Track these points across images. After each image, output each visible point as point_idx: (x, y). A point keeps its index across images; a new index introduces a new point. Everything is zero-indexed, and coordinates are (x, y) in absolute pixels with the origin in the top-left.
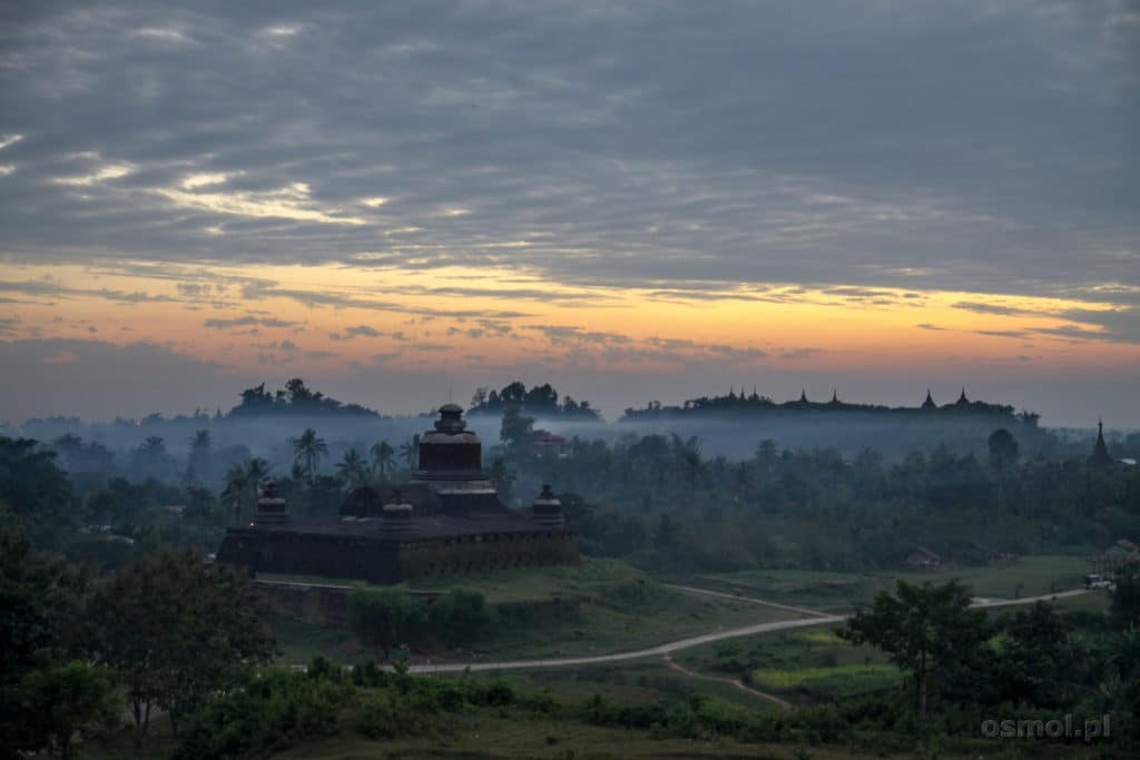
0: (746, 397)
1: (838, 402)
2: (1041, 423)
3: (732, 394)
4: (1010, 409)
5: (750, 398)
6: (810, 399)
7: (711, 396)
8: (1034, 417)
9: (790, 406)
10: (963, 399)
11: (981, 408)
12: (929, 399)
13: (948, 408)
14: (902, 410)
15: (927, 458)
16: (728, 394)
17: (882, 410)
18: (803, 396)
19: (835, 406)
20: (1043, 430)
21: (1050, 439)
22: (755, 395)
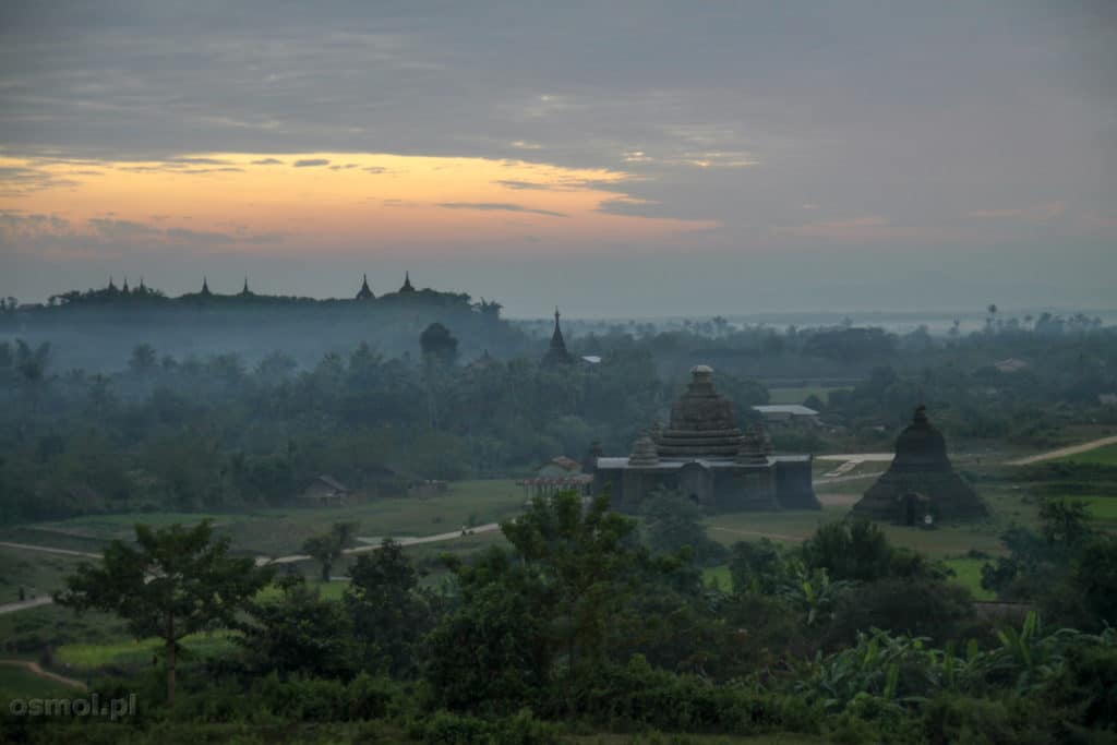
0: (131, 289)
1: (251, 294)
2: (503, 314)
3: (111, 286)
4: (465, 297)
5: (135, 291)
6: (214, 290)
7: (83, 290)
8: (495, 307)
9: (188, 299)
10: (407, 287)
11: (429, 296)
12: (365, 286)
13: (389, 298)
14: (331, 302)
15: (346, 363)
16: (107, 286)
17: (307, 302)
18: (205, 287)
19: (246, 298)
20: (506, 323)
21: (513, 333)
22: (142, 287)
